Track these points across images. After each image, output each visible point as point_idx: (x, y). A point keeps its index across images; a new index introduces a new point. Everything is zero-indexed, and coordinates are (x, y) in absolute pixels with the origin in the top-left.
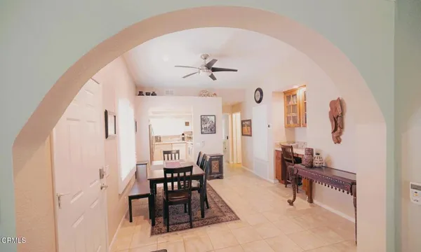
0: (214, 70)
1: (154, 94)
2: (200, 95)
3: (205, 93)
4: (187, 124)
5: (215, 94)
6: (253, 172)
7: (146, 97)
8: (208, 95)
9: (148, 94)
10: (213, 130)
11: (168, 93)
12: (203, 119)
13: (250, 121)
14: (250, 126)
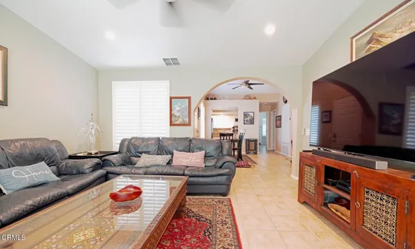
0: (250, 84)
1: (215, 99)
2: (245, 99)
3: (248, 97)
4: (237, 120)
5: (255, 98)
6: (281, 153)
7: (210, 101)
8: (250, 99)
9: (212, 99)
10: (252, 122)
11: (223, 98)
12: (246, 115)
13: (280, 116)
14: (280, 120)
